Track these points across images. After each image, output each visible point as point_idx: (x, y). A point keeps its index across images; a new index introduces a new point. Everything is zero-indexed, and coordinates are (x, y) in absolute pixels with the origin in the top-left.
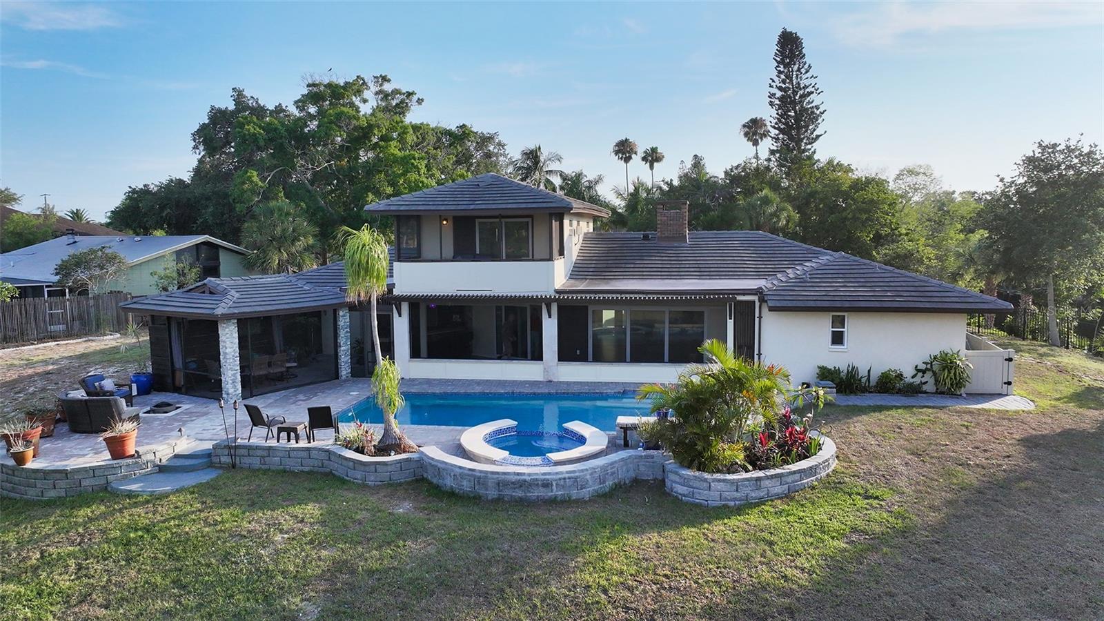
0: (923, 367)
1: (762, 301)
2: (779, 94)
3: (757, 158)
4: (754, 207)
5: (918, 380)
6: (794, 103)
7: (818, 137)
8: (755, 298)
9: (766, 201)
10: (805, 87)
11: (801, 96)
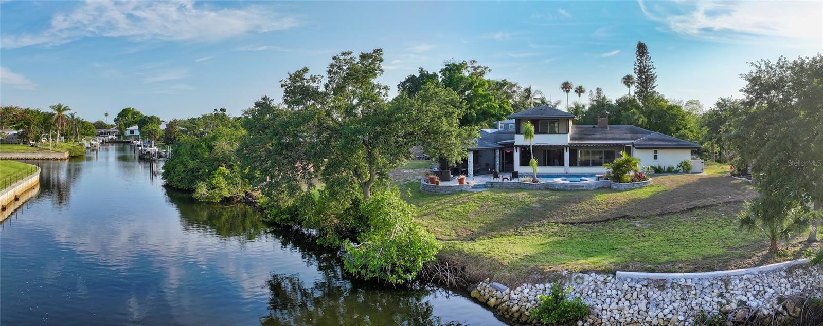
0: (679, 165)
1: (633, 146)
2: (638, 68)
3: (629, 94)
4: (629, 116)
5: (678, 169)
6: (644, 72)
7: (654, 87)
8: (631, 145)
9: (634, 114)
10: (649, 66)
11: (648, 70)
